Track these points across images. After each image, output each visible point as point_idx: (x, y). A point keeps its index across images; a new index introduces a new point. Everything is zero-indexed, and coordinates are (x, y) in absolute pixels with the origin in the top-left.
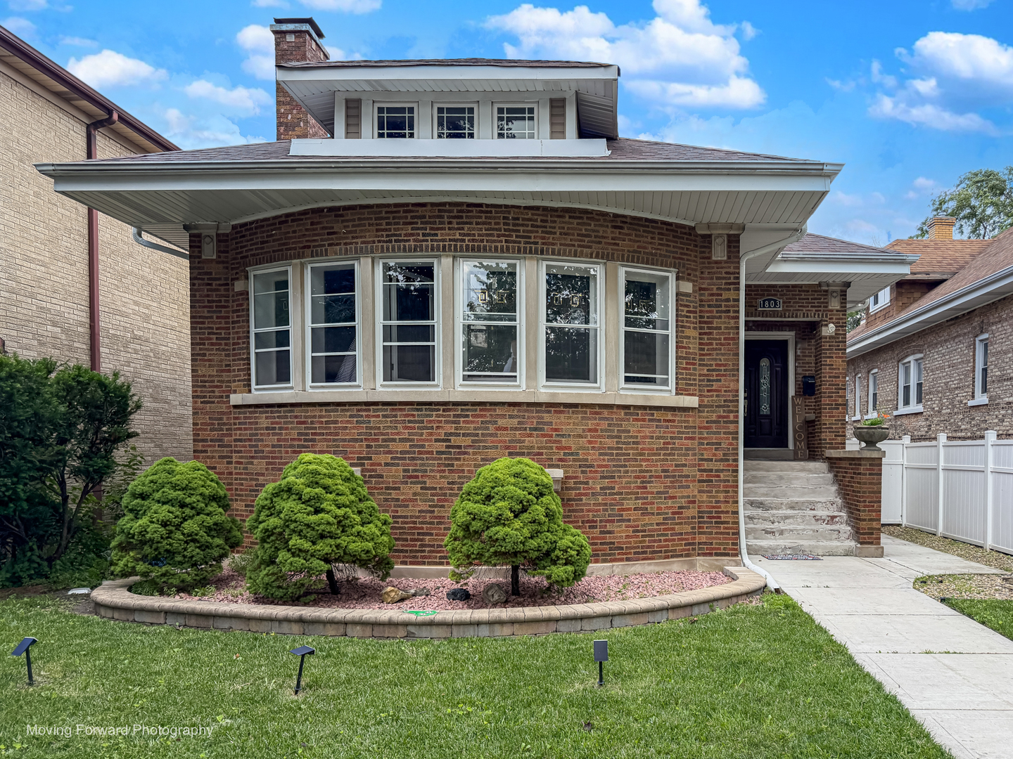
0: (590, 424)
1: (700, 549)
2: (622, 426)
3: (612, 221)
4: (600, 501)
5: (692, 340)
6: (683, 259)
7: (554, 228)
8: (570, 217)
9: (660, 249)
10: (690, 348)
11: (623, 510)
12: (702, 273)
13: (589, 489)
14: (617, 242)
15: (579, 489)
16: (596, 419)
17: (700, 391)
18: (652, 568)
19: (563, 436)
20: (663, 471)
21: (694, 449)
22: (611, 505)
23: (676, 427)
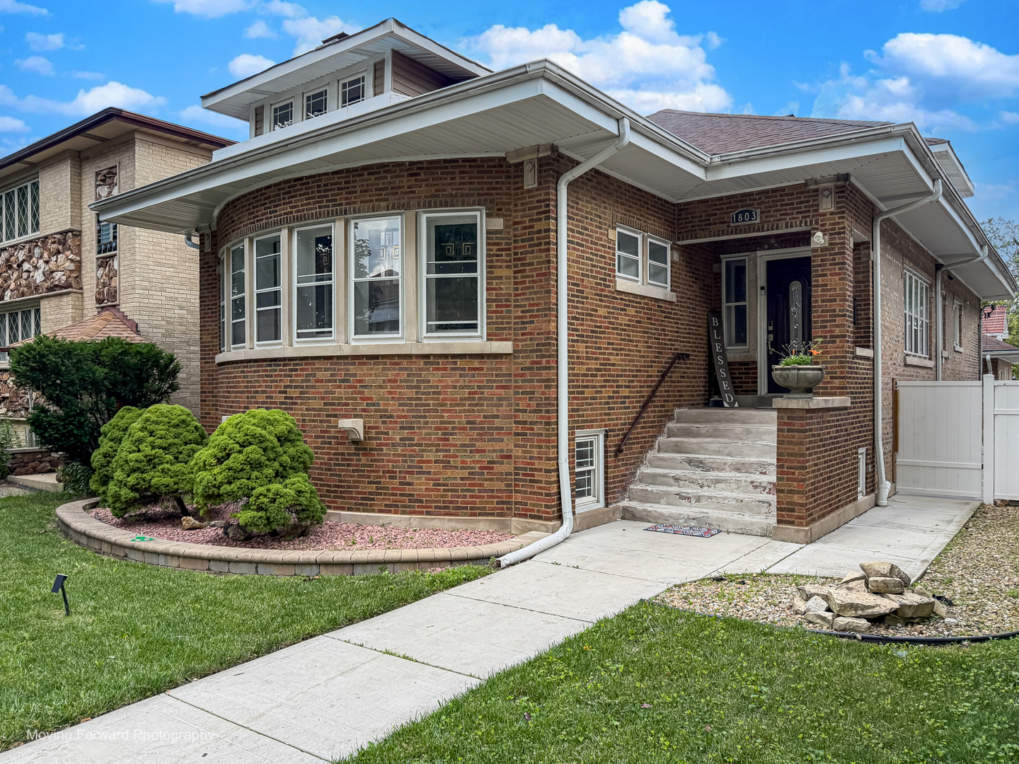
0: (390, 375)
1: (516, 509)
2: (421, 377)
3: (408, 169)
4: (400, 452)
5: (504, 280)
6: (491, 194)
7: (355, 187)
8: (369, 174)
9: (461, 189)
10: (501, 289)
11: (423, 462)
12: (516, 205)
13: (389, 439)
14: (413, 189)
15: (380, 439)
16: (395, 370)
17: (515, 335)
18: (453, 524)
19: (365, 387)
20: (468, 422)
21: (508, 399)
22: (411, 456)
23: (485, 375)
